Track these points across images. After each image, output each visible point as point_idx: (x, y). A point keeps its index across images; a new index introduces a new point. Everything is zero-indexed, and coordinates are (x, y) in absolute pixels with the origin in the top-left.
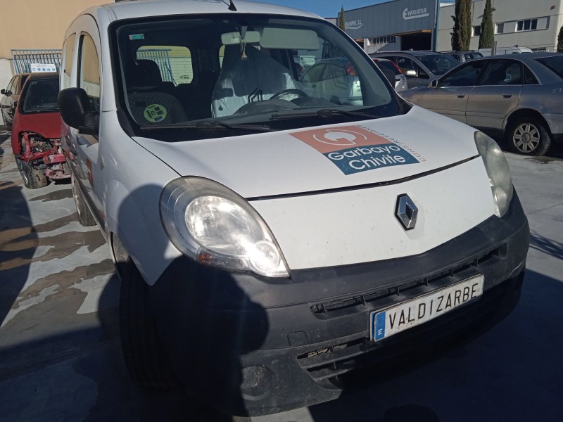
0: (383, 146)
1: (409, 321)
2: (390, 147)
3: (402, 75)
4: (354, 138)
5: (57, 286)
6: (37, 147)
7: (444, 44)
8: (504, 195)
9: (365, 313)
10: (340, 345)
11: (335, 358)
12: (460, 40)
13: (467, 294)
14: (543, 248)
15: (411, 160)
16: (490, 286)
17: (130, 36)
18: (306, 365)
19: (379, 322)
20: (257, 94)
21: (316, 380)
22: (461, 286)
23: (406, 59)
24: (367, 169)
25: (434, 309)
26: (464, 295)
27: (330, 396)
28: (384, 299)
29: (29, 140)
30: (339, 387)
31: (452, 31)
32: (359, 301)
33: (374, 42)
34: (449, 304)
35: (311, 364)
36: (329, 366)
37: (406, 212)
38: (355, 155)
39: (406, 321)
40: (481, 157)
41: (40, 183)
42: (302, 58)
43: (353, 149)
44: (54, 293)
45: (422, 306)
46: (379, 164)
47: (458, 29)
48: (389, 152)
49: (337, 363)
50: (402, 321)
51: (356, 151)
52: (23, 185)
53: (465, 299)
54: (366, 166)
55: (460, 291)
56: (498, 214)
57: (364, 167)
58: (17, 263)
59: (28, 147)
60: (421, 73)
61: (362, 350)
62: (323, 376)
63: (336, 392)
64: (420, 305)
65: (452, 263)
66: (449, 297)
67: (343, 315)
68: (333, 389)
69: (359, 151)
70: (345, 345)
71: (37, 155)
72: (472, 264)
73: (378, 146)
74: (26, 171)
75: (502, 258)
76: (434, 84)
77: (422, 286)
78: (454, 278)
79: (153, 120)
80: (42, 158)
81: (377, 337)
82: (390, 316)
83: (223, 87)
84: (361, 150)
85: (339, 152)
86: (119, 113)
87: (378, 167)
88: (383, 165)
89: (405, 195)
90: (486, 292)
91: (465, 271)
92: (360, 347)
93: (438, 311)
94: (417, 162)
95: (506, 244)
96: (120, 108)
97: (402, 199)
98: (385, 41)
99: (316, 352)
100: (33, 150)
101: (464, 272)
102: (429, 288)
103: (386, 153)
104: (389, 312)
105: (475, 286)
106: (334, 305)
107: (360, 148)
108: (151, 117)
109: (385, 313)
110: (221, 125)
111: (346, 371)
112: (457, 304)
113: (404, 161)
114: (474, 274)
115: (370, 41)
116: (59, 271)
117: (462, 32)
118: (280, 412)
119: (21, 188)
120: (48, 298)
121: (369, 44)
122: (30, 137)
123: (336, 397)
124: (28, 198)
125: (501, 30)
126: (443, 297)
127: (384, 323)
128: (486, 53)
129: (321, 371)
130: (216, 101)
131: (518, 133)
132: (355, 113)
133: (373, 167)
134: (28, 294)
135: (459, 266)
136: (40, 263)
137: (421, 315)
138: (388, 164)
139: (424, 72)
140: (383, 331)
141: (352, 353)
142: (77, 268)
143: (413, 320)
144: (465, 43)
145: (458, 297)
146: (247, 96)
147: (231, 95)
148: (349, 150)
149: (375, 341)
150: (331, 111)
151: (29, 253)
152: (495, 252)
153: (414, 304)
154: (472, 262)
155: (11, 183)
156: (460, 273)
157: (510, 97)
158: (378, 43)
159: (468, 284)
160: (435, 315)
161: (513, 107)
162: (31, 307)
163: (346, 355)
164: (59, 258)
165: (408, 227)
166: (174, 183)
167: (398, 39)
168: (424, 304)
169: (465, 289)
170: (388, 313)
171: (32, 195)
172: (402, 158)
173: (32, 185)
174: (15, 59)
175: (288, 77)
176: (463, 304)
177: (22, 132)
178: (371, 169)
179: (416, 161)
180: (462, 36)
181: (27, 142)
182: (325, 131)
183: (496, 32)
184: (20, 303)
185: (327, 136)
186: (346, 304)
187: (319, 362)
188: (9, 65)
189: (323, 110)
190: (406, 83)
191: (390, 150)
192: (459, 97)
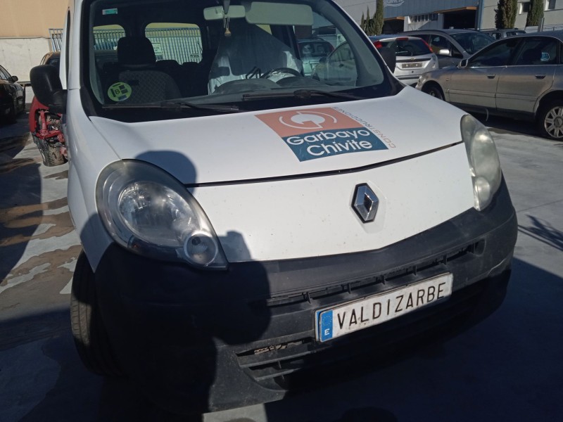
0: (351, 130)
1: (362, 321)
2: (359, 132)
3: (434, 54)
4: (322, 120)
5: (48, 264)
6: (53, 125)
7: (487, 22)
8: (488, 186)
9: (310, 311)
10: (295, 341)
11: (278, 357)
12: (505, 17)
13: (433, 294)
14: (553, 242)
15: (378, 145)
16: (462, 286)
17: (104, 11)
18: (245, 364)
19: (325, 322)
20: (255, 73)
21: (258, 379)
22: (425, 285)
23: (441, 38)
24: (325, 155)
25: (392, 309)
26: (429, 294)
27: (272, 396)
28: (333, 297)
29: (46, 118)
30: (283, 387)
31: (496, 8)
32: (305, 298)
33: (416, 20)
34: (410, 303)
35: (251, 363)
36: (274, 365)
37: (365, 203)
38: (316, 140)
39: (359, 321)
40: (463, 144)
41: (56, 161)
42: (339, 37)
43: (316, 133)
44: (43, 271)
45: (377, 306)
46: (340, 150)
47: (503, 6)
48: (356, 137)
49: (282, 362)
50: (353, 320)
51: (319, 136)
52: (42, 163)
53: (430, 299)
54: (326, 152)
55: (423, 291)
56: (478, 207)
57: (322, 153)
58: (17, 240)
59: (44, 126)
60: (455, 52)
61: (309, 350)
62: (266, 375)
63: (279, 393)
64: (375, 305)
65: (414, 260)
66: (410, 296)
67: (284, 313)
68: (276, 389)
69: (322, 136)
70: (300, 343)
71: (52, 132)
72: (442, 262)
73: (345, 130)
74: (43, 148)
75: (478, 256)
76: (464, 64)
77: (379, 284)
78: (417, 276)
79: (116, 99)
80: (56, 136)
81: (324, 337)
82: (338, 315)
83: (220, 66)
84: (325, 135)
85: (299, 136)
86: (81, 91)
87: (339, 153)
88: (344, 151)
89: (365, 184)
90: (455, 293)
91: (431, 269)
92: (308, 346)
93: (396, 311)
94: (386, 148)
95: (483, 240)
96: (83, 85)
97: (361, 189)
98: (427, 20)
99: (269, 348)
100: (48, 128)
101: (429, 270)
102: (386, 286)
103: (352, 138)
104: (337, 312)
105: (444, 285)
106: (279, 301)
107: (324, 132)
108: (115, 96)
109: (332, 312)
110: (186, 105)
111: (291, 371)
112: (420, 304)
113: (370, 147)
114: (441, 272)
115: (411, 19)
116: (53, 250)
117: (507, 9)
118: (217, 410)
119: (39, 165)
120: (36, 277)
121: (409, 22)
122: (46, 115)
123: (280, 398)
124: (43, 176)
125: (552, 7)
126: (402, 296)
127: (332, 323)
128: (531, 30)
129: (265, 370)
130: (212, 80)
131: (550, 117)
132: (337, 94)
133: (333, 153)
134: (19, 272)
135: (423, 263)
136: (38, 240)
137: (376, 315)
138: (351, 150)
139: (458, 51)
140: (331, 331)
141: (297, 353)
142: (71, 248)
143: (367, 320)
144: (510, 20)
145: (422, 297)
146: (245, 75)
147: (228, 74)
148: (311, 134)
149: (321, 341)
150: (309, 91)
151: (29, 231)
152: (470, 248)
153: (368, 303)
154: (442, 259)
155: (31, 160)
156: (426, 270)
157: (543, 77)
158: (419, 21)
159: (435, 282)
160: (393, 315)
161: (546, 89)
162: (18, 285)
163: (291, 355)
164: (57, 236)
165: (366, 219)
166: (112, 166)
167: (441, 17)
168: (380, 304)
169: (429, 288)
170: (335, 312)
171: (47, 173)
172: (369, 144)
173: (49, 162)
174: (53, 38)
175: (289, 56)
176: (428, 305)
177: (39, 110)
178: (330, 155)
179: (384, 147)
180: (507, 13)
181: (43, 120)
182: (294, 113)
183: (546, 8)
184: (9, 281)
185: (294, 119)
186: (292, 301)
187: (260, 361)
188: (48, 44)
189: (300, 90)
190: (437, 63)
191: (358, 134)
192: (490, 77)
